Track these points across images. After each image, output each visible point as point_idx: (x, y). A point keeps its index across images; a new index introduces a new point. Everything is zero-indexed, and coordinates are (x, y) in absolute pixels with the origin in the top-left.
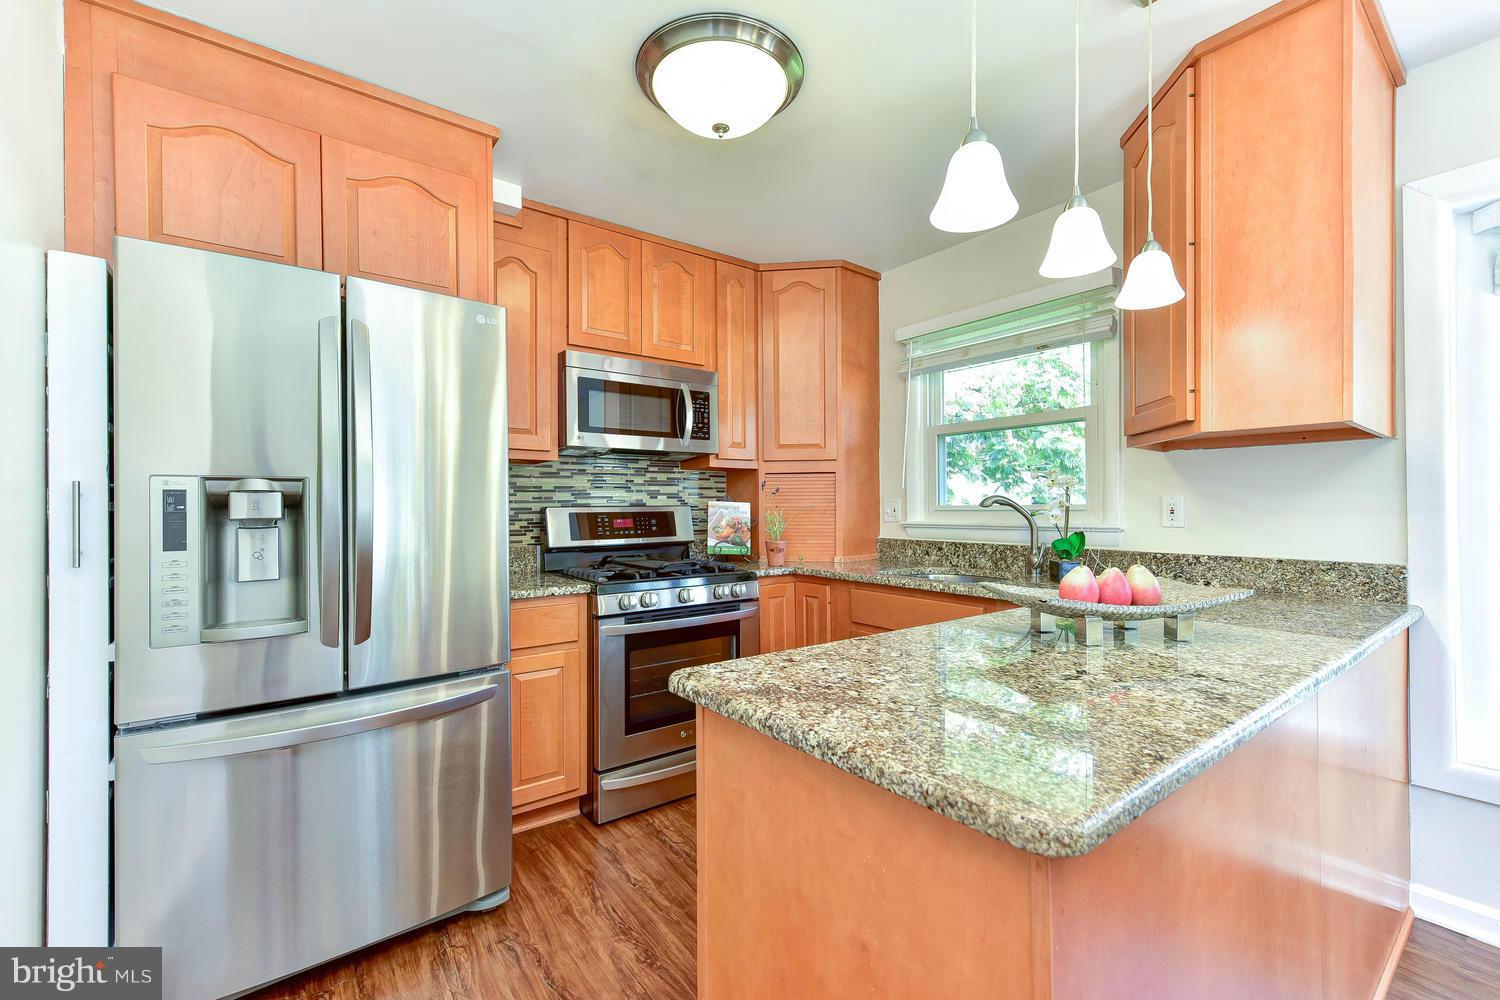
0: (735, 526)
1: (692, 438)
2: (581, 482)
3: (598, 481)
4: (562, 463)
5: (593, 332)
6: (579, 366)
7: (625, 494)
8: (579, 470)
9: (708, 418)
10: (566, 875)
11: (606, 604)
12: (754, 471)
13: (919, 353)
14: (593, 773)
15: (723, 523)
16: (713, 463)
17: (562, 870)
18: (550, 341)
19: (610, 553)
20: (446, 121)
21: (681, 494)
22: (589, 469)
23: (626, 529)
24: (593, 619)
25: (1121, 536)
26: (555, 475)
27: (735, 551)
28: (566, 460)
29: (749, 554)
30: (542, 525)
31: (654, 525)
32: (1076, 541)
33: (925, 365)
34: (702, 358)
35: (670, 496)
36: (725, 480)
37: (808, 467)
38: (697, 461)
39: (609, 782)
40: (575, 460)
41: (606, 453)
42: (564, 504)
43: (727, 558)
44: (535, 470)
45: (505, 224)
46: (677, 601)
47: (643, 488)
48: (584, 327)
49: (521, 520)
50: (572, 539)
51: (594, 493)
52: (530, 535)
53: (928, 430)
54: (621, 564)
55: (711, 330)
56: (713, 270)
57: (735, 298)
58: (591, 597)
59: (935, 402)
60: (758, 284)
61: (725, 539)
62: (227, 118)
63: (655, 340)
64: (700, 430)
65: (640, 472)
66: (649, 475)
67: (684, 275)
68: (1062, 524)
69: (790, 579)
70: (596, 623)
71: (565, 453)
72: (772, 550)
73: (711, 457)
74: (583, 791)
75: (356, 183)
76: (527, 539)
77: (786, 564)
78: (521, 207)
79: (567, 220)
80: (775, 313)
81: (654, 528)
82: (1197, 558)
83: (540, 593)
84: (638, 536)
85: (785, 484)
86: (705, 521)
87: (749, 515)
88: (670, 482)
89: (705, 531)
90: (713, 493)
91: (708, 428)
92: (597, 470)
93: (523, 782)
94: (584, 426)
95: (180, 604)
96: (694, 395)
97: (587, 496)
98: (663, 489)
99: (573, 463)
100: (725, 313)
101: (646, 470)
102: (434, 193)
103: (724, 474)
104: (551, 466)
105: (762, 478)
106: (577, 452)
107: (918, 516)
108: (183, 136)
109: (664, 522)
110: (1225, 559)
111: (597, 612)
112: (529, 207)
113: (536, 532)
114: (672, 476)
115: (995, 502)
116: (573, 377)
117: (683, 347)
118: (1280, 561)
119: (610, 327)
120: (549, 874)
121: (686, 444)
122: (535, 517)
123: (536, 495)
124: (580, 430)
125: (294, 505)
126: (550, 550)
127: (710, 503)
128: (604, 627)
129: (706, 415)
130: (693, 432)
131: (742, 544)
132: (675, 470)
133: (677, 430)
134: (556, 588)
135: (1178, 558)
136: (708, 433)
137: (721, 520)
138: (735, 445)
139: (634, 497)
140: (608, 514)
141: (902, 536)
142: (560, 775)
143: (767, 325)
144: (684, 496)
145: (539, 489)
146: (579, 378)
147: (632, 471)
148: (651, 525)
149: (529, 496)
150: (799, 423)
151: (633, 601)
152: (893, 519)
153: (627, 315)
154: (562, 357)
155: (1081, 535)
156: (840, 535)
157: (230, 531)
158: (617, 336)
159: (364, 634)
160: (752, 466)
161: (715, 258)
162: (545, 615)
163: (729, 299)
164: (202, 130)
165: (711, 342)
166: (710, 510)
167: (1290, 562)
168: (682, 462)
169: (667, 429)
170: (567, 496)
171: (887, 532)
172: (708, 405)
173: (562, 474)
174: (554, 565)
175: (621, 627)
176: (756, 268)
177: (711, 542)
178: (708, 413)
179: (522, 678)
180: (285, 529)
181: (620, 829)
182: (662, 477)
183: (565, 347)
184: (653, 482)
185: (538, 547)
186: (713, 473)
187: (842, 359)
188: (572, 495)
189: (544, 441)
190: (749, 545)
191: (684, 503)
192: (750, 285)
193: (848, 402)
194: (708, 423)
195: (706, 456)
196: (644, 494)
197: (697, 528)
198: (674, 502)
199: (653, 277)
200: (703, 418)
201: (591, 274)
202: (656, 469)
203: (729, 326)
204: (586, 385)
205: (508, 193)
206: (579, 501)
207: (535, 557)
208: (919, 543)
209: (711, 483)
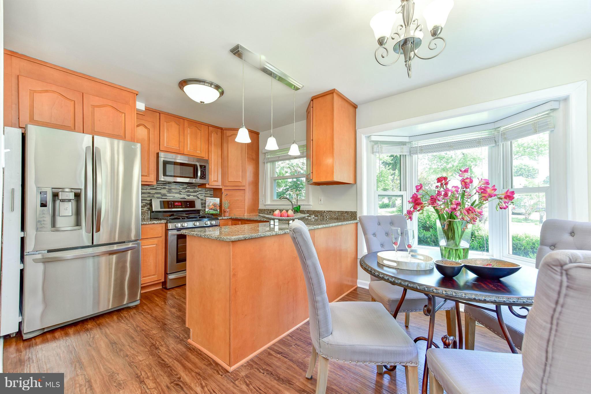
0: (215, 205)
1: (200, 179)
2: (164, 191)
3: (170, 191)
4: (157, 185)
5: (168, 147)
6: (163, 157)
7: (179, 195)
8: (163, 188)
9: (205, 173)
10: (157, 299)
11: (170, 226)
12: (221, 189)
13: (269, 156)
14: (166, 274)
15: (211, 204)
16: (207, 186)
17: (156, 299)
18: (154, 149)
19: (173, 213)
20: (121, 89)
21: (198, 196)
22: (167, 187)
23: (178, 206)
24: (167, 230)
25: (311, 206)
26: (155, 189)
27: (214, 212)
28: (159, 184)
29: (219, 213)
30: (151, 205)
31: (188, 205)
32: (299, 208)
33: (270, 160)
34: (204, 155)
35: (194, 196)
36: (212, 191)
37: (237, 188)
38: (202, 185)
39: (171, 277)
40: (162, 185)
41: (172, 183)
42: (158, 198)
43: (212, 214)
44: (149, 188)
45: (139, 113)
46: (193, 225)
47: (185, 193)
48: (165, 145)
49: (144, 203)
50: (161, 209)
51: (168, 195)
52: (146, 207)
53: (271, 178)
54: (177, 216)
55: (207, 147)
56: (208, 129)
57: (215, 138)
58: (166, 224)
59: (273, 170)
60: (222, 133)
61: (211, 209)
62: (54, 88)
63: (189, 149)
64: (203, 176)
65: (184, 189)
66: (187, 190)
67: (198, 131)
68: (296, 204)
69: (230, 220)
70: (168, 231)
71: (159, 182)
72: (225, 212)
73: (207, 184)
74: (163, 280)
75: (94, 107)
76: (146, 208)
77: (229, 216)
78: (144, 110)
79: (160, 113)
80: (227, 143)
81: (188, 206)
82: (324, 211)
83: (150, 223)
84: (182, 208)
85: (229, 193)
86: (205, 204)
87: (219, 202)
88: (195, 192)
89: (205, 207)
90: (209, 195)
91: (205, 176)
92: (169, 188)
93: (144, 277)
94: (165, 174)
95: (45, 221)
96: (201, 166)
97: (166, 195)
98: (192, 194)
99: (161, 185)
100: (211, 142)
101: (186, 188)
102: (118, 109)
103: (213, 189)
104: (154, 186)
105: (223, 191)
106: (163, 182)
107: (269, 202)
108: (40, 93)
109: (192, 204)
110: (329, 211)
111: (168, 228)
112: (147, 109)
113: (148, 206)
114: (195, 190)
115: (283, 198)
116: (161, 160)
117: (198, 152)
118: (338, 211)
119: (174, 145)
120: (152, 299)
121: (198, 181)
122: (148, 202)
123: (149, 195)
124: (163, 176)
125: (77, 196)
126: (153, 212)
127: (207, 198)
128: (170, 233)
129: (205, 172)
130: (200, 177)
131: (217, 210)
132: (196, 188)
133: (195, 176)
134: (155, 221)
135: (321, 211)
136: (205, 177)
137: (210, 203)
138: (214, 181)
139: (182, 196)
140: (173, 201)
141: (264, 208)
142: (155, 275)
143: (225, 145)
144: (199, 196)
145: (149, 193)
146: (163, 161)
147: (181, 188)
148: (187, 205)
149: (146, 195)
150: (234, 176)
151: (179, 225)
152: (262, 203)
153: (179, 142)
154: (158, 154)
155: (300, 206)
156: (246, 208)
157: (58, 202)
158: (176, 148)
159: (98, 230)
160: (221, 187)
161: (209, 126)
162: (151, 229)
163: (213, 138)
164: (46, 91)
165: (207, 151)
166: (207, 200)
167: (340, 212)
168: (198, 186)
169: (192, 176)
170: (159, 196)
171: (261, 207)
172: (205, 169)
173: (157, 189)
174: (155, 216)
175: (175, 232)
176: (221, 129)
177: (207, 210)
178: (205, 171)
179: (143, 247)
180: (74, 203)
181: (174, 290)
182: (192, 190)
183: (158, 151)
184: (188, 191)
185: (149, 211)
186: (208, 189)
187: (247, 157)
188: (161, 195)
189: (152, 178)
190: (219, 211)
191: (198, 198)
192: (219, 134)
193: (250, 169)
194: (205, 175)
195: (205, 184)
196: (186, 195)
197: (202, 206)
198: (196, 198)
199: (188, 131)
200: (204, 173)
201: (168, 130)
202: (190, 188)
203: (213, 146)
204: (165, 163)
205: (141, 106)
206: (163, 197)
207: (148, 214)
208: (268, 210)
209: (208, 192)
